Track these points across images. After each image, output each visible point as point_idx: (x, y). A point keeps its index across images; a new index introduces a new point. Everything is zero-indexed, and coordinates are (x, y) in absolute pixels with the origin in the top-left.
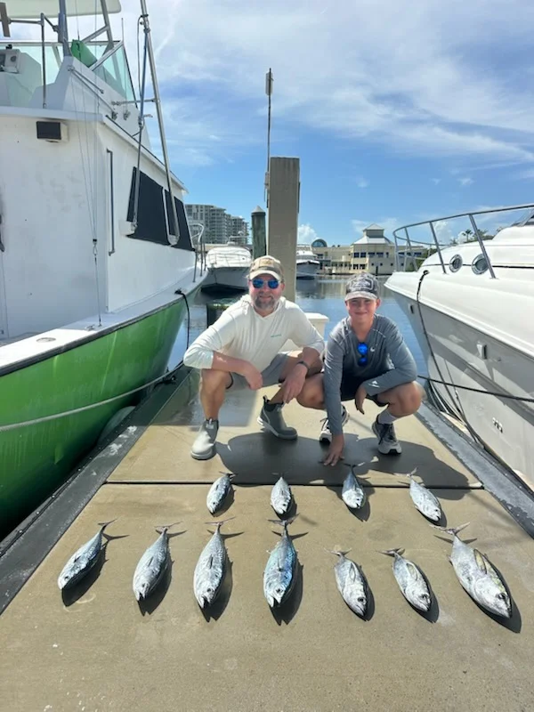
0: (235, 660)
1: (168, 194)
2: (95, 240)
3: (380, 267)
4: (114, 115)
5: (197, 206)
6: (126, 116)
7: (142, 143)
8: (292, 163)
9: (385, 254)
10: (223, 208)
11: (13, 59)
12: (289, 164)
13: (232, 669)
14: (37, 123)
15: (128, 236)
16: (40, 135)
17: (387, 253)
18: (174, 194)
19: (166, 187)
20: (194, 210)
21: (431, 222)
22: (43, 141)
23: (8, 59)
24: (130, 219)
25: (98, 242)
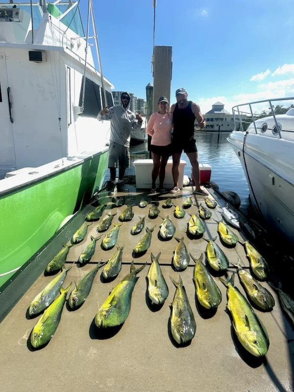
0: (113, 379)
1: (102, 89)
2: (60, 119)
3: (221, 127)
4: (72, 46)
5: (118, 92)
6: (79, 46)
7: (87, 61)
8: (167, 50)
9: (224, 119)
10: (132, 93)
11: (17, 14)
12: (166, 50)
13: (110, 385)
14: (30, 52)
15: (79, 114)
16: (31, 59)
17: (226, 119)
18: (106, 89)
19: (101, 86)
20: (117, 95)
21: (250, 104)
22: (33, 63)
23: (14, 13)
24: (80, 105)
25: (61, 119)
